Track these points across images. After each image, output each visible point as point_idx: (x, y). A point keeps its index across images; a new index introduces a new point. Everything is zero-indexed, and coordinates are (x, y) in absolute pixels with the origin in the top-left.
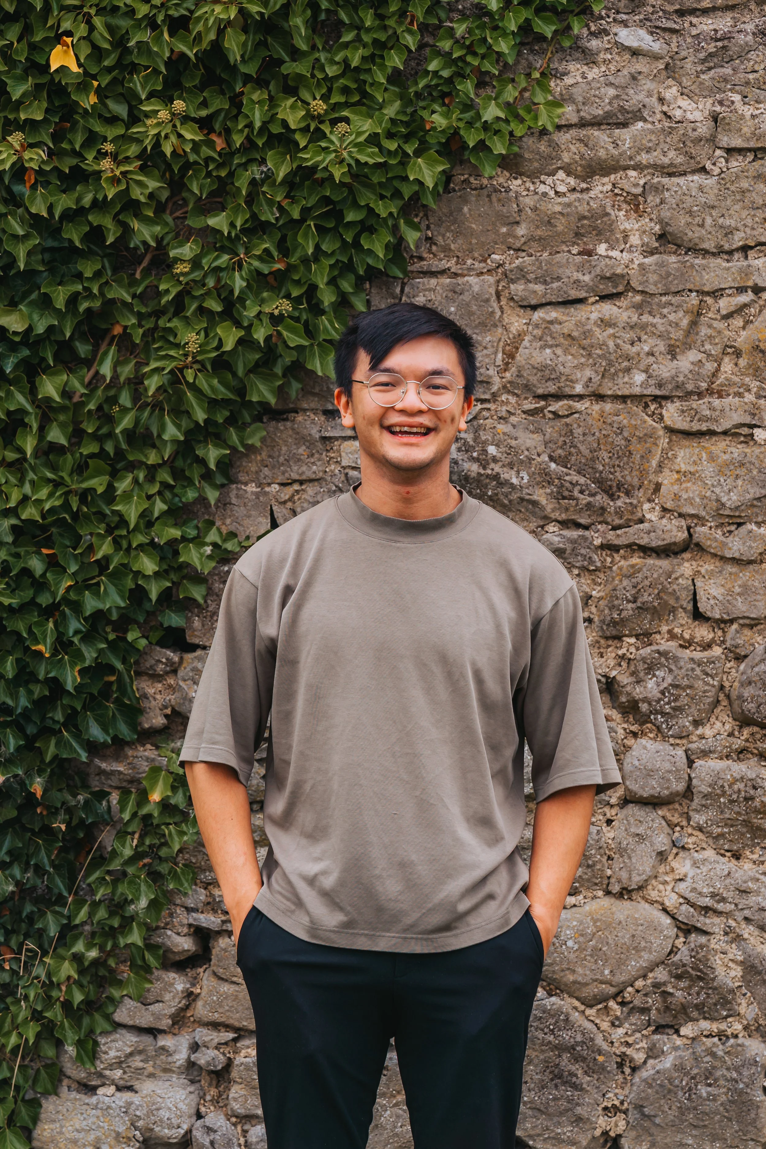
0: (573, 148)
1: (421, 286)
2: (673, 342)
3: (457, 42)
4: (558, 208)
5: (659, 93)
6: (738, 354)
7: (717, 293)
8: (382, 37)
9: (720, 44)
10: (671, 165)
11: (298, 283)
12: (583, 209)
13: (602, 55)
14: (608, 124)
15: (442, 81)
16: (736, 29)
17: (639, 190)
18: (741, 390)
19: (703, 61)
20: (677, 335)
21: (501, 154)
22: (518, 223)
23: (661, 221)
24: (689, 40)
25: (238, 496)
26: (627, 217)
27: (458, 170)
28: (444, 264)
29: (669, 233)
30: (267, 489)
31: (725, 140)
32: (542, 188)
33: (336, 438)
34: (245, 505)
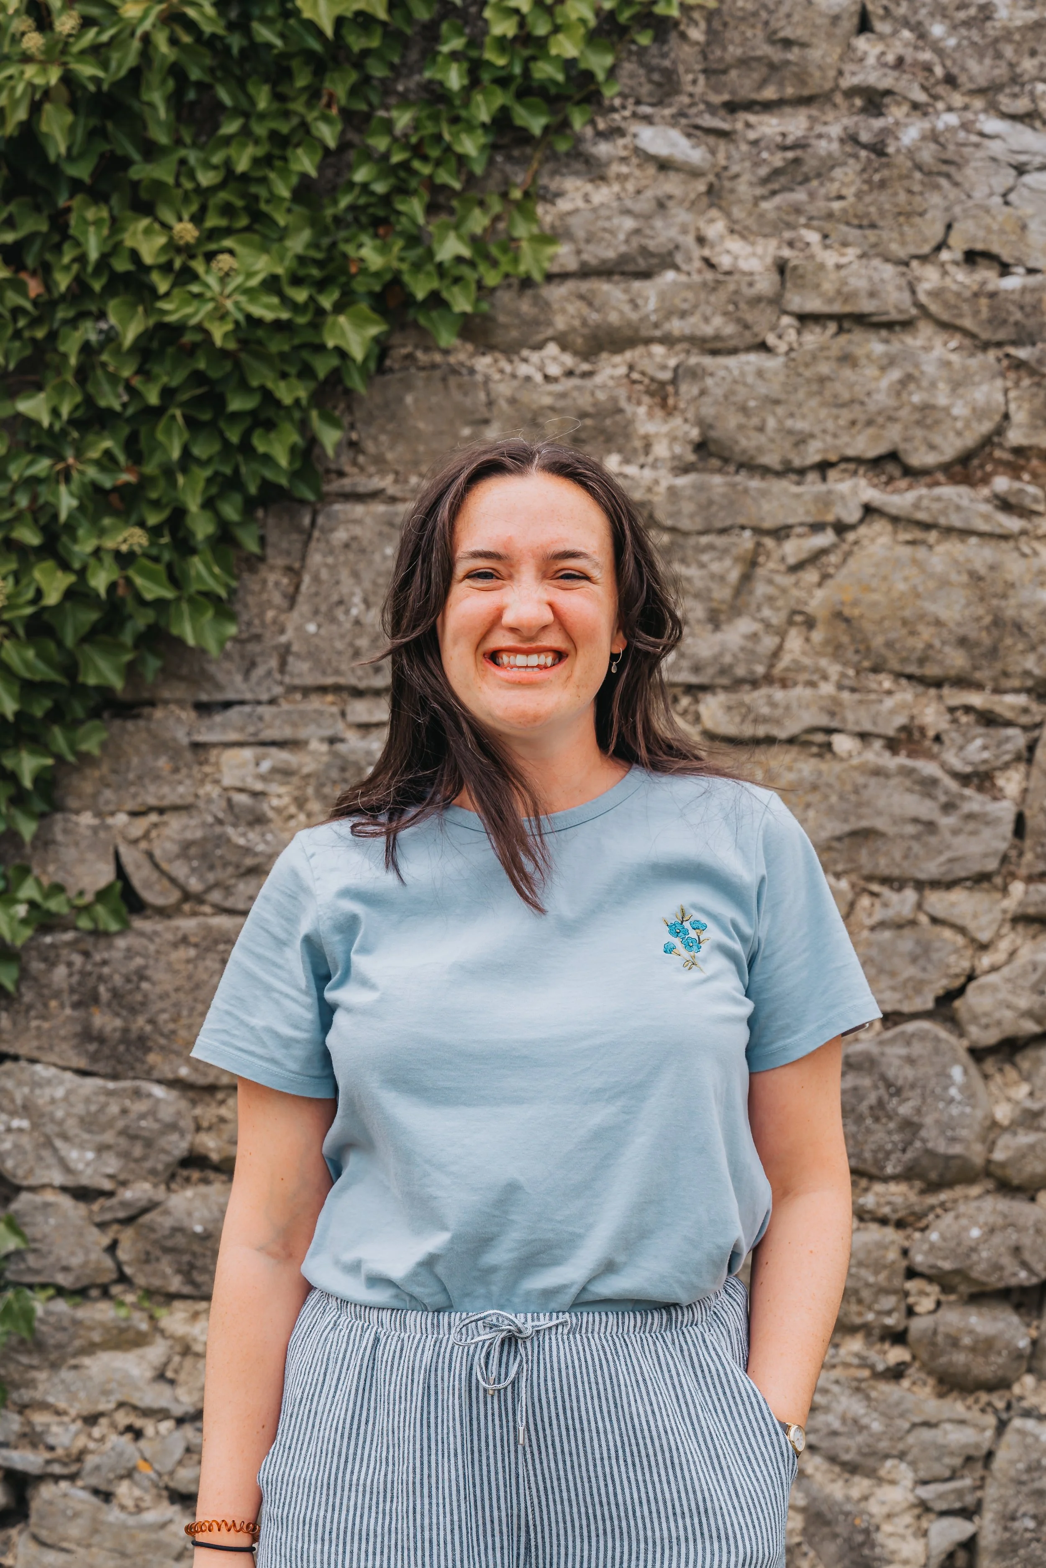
0: (571, 309)
1: (342, 516)
2: (714, 605)
3: (395, 140)
4: (547, 401)
5: (698, 229)
6: (810, 623)
7: (781, 533)
8: (284, 128)
9: (790, 155)
10: (717, 337)
11: (156, 505)
12: (584, 402)
13: (616, 168)
14: (623, 273)
15: (373, 200)
16: (813, 133)
17: (667, 376)
18: (815, 677)
19: (765, 181)
20: (723, 594)
21: (464, 314)
22: (486, 422)
23: (702, 423)
24: (744, 147)
25: (65, 831)
26: (650, 415)
27: (396, 339)
28: (377, 483)
29: (716, 441)
30: (110, 821)
31: (797, 301)
32: (523, 370)
33: (214, 745)
34: (77, 844)
